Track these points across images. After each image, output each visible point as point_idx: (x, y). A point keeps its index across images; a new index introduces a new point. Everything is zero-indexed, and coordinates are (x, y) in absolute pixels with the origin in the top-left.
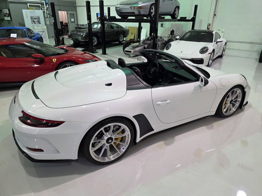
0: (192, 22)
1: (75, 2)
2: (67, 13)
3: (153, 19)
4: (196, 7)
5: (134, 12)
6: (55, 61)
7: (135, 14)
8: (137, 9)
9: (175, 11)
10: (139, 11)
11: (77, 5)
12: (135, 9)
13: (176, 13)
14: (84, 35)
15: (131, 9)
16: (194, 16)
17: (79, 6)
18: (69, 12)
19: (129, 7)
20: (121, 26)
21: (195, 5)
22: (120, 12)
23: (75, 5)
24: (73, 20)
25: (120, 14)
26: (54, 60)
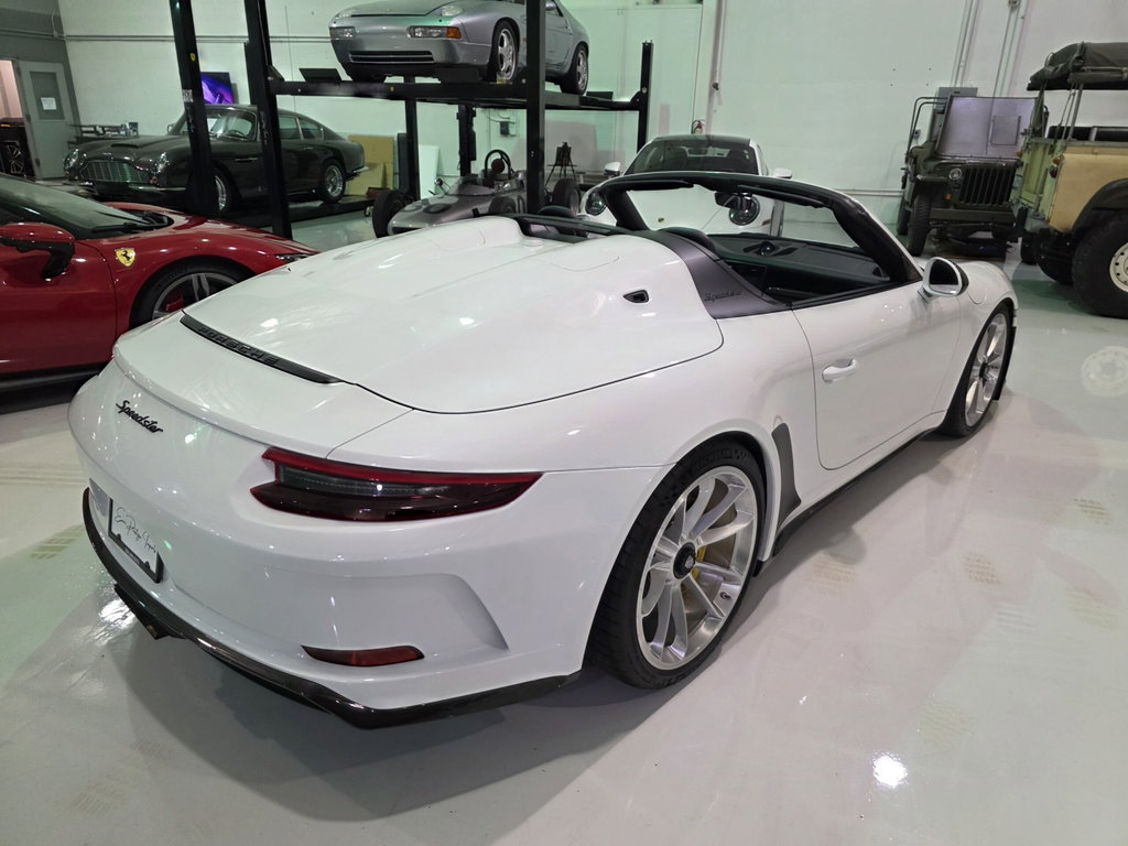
0: (636, 115)
1: (58, 20)
2: (18, 72)
3: (524, 81)
4: (647, 50)
5: (429, 53)
6: (128, 258)
7: (432, 59)
8: (440, 36)
9: (575, 62)
10: (449, 47)
11: (69, 30)
12: (430, 35)
13: (579, 69)
14: (161, 166)
15: (413, 35)
16: (642, 87)
17: (79, 38)
18: (29, 66)
19: (404, 28)
20: (326, 130)
21: (644, 44)
22: (353, 53)
23: (55, 33)
24: (49, 104)
25: (354, 59)
26: (125, 255)
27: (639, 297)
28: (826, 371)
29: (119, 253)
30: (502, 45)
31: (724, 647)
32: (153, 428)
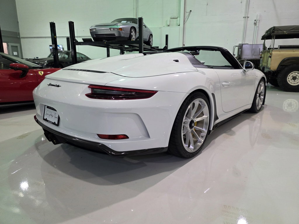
1: (19, 34)
2: (8, 45)
3: (138, 40)
4: (167, 36)
5: (114, 34)
6: (42, 74)
7: (115, 36)
8: (117, 30)
9: (150, 38)
10: (119, 33)
11: (21, 36)
12: (115, 30)
13: (150, 40)
14: (45, 64)
15: (111, 30)
16: (166, 45)
17: (24, 38)
18: (10, 44)
19: (108, 28)
20: (87, 57)
21: (166, 35)
23: (18, 37)
24: (15, 53)
25: (96, 36)
26: (41, 73)
27: (177, 61)
28: (223, 83)
29: (39, 72)
30: (132, 33)
31: (202, 151)
32: (58, 86)
